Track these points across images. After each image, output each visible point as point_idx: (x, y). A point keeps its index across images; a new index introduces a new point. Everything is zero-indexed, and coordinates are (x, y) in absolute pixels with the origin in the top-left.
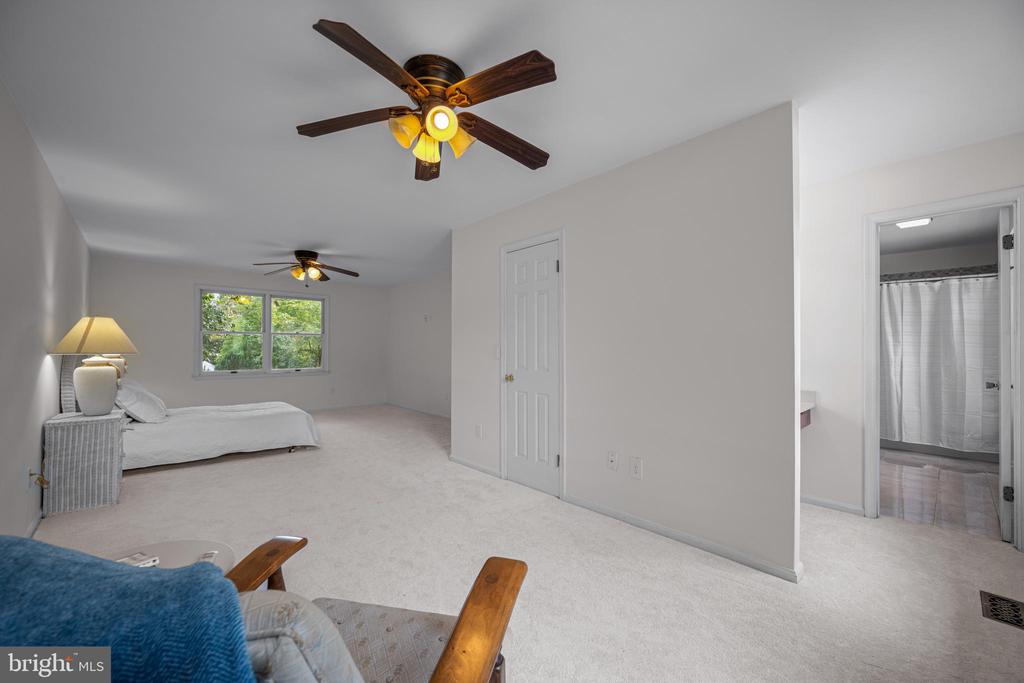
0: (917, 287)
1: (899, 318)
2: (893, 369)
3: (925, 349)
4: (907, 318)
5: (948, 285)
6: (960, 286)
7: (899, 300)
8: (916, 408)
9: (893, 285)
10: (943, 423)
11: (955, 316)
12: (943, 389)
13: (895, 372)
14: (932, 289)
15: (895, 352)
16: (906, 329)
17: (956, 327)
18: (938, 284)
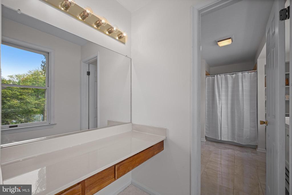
0: (227, 77)
1: (221, 90)
2: (218, 110)
3: (230, 102)
4: (223, 89)
5: (238, 76)
6: (242, 75)
7: (221, 82)
8: (226, 126)
9: (219, 76)
10: (236, 133)
11: (240, 88)
12: (236, 119)
13: (219, 112)
14: (232, 77)
15: (219, 102)
16: (223, 93)
17: (240, 93)
18: (234, 75)
